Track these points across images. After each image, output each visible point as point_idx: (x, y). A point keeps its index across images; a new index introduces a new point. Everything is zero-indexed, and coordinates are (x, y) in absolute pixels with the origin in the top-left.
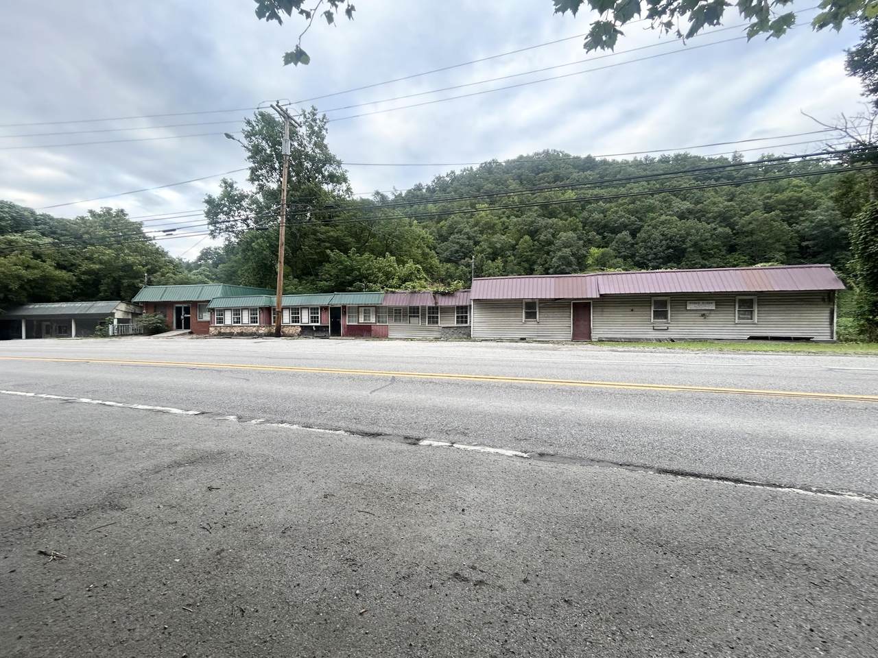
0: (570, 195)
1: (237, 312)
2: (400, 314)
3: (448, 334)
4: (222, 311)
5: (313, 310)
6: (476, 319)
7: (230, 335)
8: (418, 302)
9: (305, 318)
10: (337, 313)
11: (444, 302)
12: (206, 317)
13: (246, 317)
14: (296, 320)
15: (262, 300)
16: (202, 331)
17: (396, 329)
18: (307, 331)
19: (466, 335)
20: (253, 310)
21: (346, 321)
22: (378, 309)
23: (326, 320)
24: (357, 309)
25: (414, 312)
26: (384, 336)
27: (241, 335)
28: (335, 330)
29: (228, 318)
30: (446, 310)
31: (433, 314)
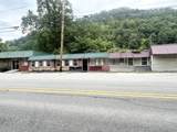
0: (132, 21)
1: (41, 62)
2: (114, 61)
3: (137, 70)
4: (34, 62)
5: (75, 60)
6: (154, 63)
7: (38, 72)
8: (124, 56)
9: (71, 64)
10: (85, 61)
11: (136, 56)
12: (26, 64)
13: (45, 64)
14: (67, 64)
15: (52, 57)
16: (25, 69)
17: (113, 68)
18: (72, 69)
19: (149, 70)
20: (48, 61)
21: (90, 65)
22: (104, 59)
23: (80, 64)
24: (95, 60)
25: (121, 60)
26: (107, 71)
27: (43, 71)
28: (85, 69)
29: (37, 64)
30: (136, 59)
31: (130, 61)
